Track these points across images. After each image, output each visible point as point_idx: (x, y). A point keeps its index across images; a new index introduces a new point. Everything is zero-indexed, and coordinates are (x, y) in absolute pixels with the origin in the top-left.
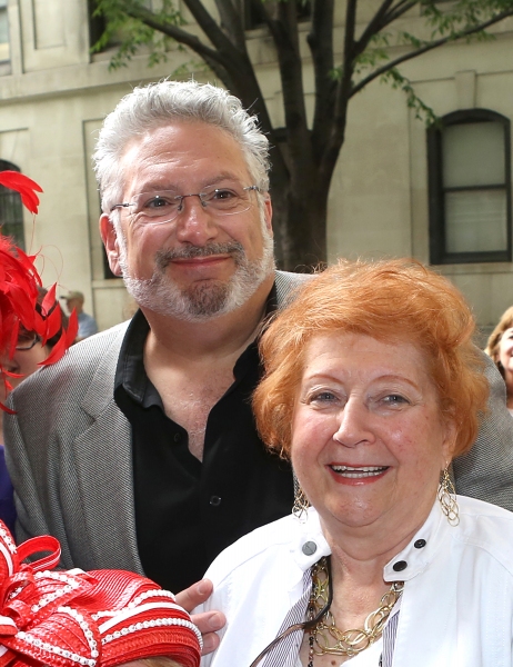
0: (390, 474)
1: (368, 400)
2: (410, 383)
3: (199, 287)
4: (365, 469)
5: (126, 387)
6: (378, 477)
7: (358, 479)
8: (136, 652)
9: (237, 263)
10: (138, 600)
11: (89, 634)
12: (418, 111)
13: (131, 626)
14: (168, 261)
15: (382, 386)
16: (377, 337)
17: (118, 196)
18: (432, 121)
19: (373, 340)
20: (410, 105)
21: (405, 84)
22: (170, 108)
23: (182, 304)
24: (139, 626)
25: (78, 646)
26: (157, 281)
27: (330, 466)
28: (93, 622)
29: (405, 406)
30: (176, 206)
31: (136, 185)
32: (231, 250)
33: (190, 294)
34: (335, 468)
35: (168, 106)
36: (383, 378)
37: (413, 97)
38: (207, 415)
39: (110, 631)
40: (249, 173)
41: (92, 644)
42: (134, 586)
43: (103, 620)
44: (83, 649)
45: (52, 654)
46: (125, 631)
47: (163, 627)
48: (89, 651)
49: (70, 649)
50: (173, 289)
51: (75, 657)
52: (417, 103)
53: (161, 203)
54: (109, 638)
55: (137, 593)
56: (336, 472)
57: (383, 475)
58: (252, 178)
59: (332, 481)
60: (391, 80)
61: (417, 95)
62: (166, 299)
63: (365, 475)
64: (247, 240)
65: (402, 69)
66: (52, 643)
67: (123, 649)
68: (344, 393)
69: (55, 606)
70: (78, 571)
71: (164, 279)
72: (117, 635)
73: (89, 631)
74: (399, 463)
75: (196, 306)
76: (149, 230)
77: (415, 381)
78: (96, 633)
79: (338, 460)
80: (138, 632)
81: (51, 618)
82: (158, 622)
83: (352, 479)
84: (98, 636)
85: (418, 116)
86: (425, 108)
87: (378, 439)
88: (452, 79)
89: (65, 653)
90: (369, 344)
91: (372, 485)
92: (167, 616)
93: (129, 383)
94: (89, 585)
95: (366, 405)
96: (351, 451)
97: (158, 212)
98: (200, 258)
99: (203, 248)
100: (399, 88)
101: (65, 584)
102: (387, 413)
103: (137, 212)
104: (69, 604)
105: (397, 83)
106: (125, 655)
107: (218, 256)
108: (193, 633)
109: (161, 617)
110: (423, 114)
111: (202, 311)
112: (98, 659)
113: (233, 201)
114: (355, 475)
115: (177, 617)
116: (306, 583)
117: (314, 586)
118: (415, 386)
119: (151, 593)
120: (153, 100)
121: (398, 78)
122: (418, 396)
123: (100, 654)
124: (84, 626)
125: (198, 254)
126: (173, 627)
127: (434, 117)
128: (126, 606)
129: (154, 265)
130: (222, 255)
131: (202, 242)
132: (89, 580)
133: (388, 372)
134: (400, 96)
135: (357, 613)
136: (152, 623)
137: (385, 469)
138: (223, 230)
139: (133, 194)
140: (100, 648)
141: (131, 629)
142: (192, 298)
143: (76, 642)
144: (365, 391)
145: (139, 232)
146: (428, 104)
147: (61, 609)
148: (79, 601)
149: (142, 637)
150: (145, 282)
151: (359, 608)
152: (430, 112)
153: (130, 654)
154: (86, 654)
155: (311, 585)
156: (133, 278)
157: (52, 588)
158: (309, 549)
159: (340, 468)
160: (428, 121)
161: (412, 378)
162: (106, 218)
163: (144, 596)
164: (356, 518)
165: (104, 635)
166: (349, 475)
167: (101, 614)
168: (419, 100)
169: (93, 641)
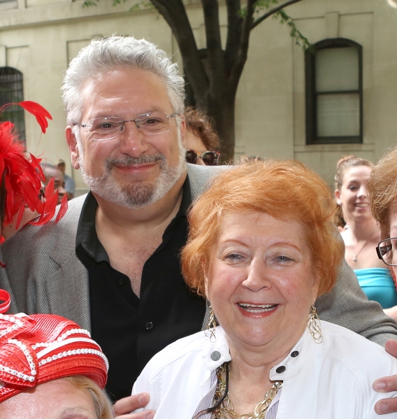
0: (280, 309)
1: (266, 258)
2: (295, 247)
3: (135, 187)
4: (263, 306)
5: (84, 246)
6: (272, 311)
7: (258, 314)
8: (62, 372)
9: (161, 168)
10: (64, 336)
11: (30, 359)
12: (297, 39)
13: (59, 354)
14: (113, 165)
15: (275, 250)
16: (274, 215)
17: (79, 117)
18: (307, 47)
19: (271, 218)
20: (293, 35)
21: (289, 20)
22: (117, 58)
23: (121, 197)
24: (65, 354)
25: (22, 367)
26: (105, 180)
27: (238, 304)
28: (33, 350)
29: (291, 263)
30: (119, 128)
31: (91, 112)
32: (157, 159)
33: (127, 190)
34: (242, 305)
35: (115, 57)
36: (277, 244)
37: (294, 30)
38: (142, 267)
39: (45, 357)
40: (170, 104)
41: (32, 366)
42: (62, 325)
43: (39, 349)
44: (25, 369)
45: (4, 372)
46: (54, 358)
47: (81, 355)
48: (30, 370)
49: (16, 369)
50: (116, 186)
51: (20, 375)
52: (297, 34)
53: (108, 126)
54: (44, 362)
55: (63, 331)
56: (242, 307)
57: (275, 310)
58: (172, 107)
59: (239, 314)
60: (280, 18)
61: (298, 28)
62: (110, 191)
63: (263, 311)
64: (169, 152)
65: (287, 10)
66: (4, 365)
67: (54, 370)
68: (249, 253)
69: (6, 339)
70: (23, 315)
71: (110, 178)
72: (49, 359)
73: (30, 357)
74: (286, 302)
75: (131, 199)
76: (100, 144)
77: (299, 246)
78: (35, 358)
79: (245, 300)
80: (64, 358)
81: (4, 347)
82: (78, 351)
83: (254, 313)
84: (36, 361)
85: (297, 43)
86: (302, 37)
87: (273, 286)
88: (323, 17)
89: (13, 372)
90: (268, 220)
91: (268, 318)
92: (85, 347)
93: (86, 243)
94: (30, 325)
95: (264, 262)
96: (255, 294)
97: (107, 132)
98: (136, 165)
99: (137, 158)
100: (285, 24)
101: (13, 323)
102: (279, 268)
103: (92, 131)
104: (17, 338)
105: (284, 20)
106: (55, 374)
107: (148, 164)
108: (102, 359)
109: (80, 348)
110: (301, 42)
111: (135, 203)
112: (36, 376)
113: (159, 125)
114: (256, 311)
115: (92, 348)
116: (212, 380)
117: (218, 382)
118: (299, 250)
119: (73, 331)
120: (104, 52)
121: (285, 17)
122: (300, 256)
123: (38, 372)
124: (27, 353)
125: (134, 163)
126: (89, 355)
127: (308, 44)
128: (56, 339)
129: (104, 168)
130: (151, 163)
131: (137, 155)
132: (30, 321)
133: (280, 240)
134: (286, 29)
135: (249, 403)
136: (74, 352)
137: (276, 306)
138: (152, 145)
139: (90, 118)
140: (37, 369)
141: (59, 356)
142: (129, 193)
143: (20, 364)
144: (264, 252)
145: (93, 144)
146: (305, 35)
147: (10, 341)
148: (23, 336)
149: (67, 361)
150: (97, 179)
151: (251, 399)
152: (306, 41)
153: (59, 373)
154: (28, 372)
155: (216, 381)
156: (88, 174)
157: (4, 326)
158: (215, 356)
159: (245, 305)
160: (304, 47)
161: (297, 244)
162: (69, 130)
163: (68, 333)
164: (256, 340)
165: (40, 359)
166: (252, 311)
167: (38, 345)
168: (298, 32)
169: (33, 363)
